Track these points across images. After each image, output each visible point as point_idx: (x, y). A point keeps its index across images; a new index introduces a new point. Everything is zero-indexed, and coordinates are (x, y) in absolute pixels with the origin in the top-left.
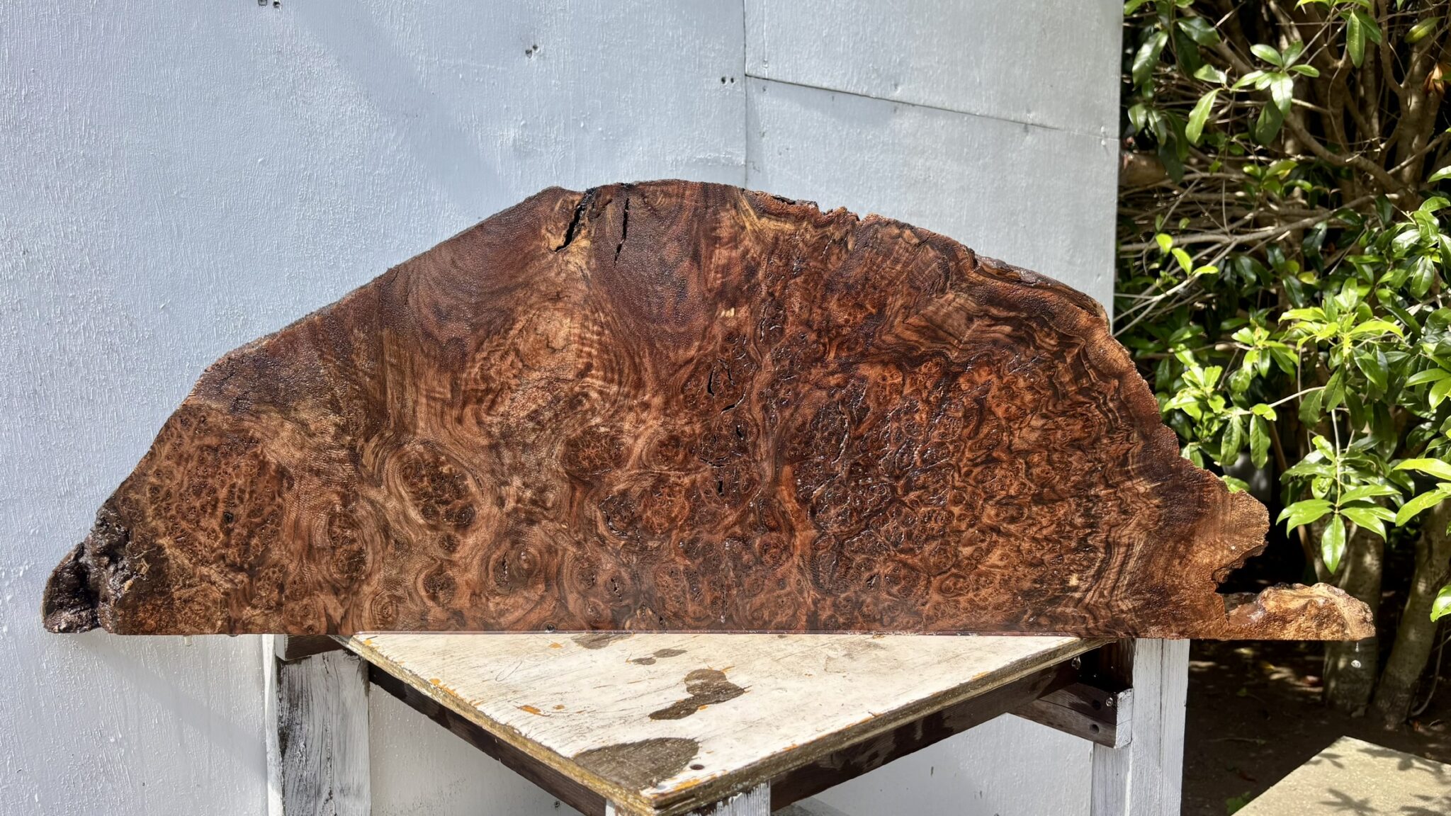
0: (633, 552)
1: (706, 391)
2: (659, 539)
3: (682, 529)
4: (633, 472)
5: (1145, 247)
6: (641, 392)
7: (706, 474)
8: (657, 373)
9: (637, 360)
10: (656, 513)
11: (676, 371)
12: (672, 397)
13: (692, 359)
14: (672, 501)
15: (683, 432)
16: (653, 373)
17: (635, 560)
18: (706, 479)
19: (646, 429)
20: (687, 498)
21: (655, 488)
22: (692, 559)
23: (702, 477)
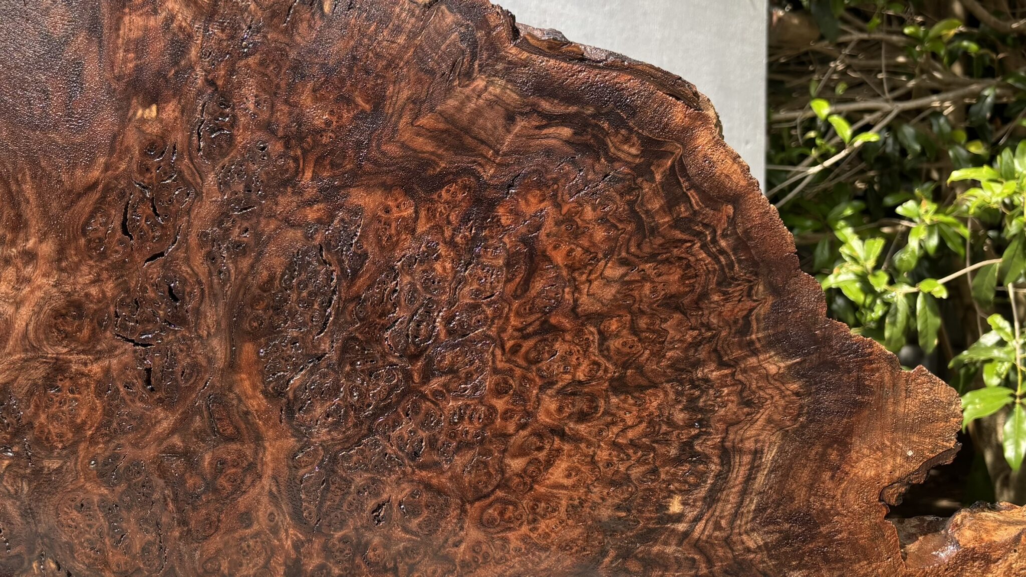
0: (23, 477)
1: (119, 234)
2: (60, 457)
3: (93, 441)
4: (16, 357)
5: (800, 115)
6: (21, 235)
7: (126, 358)
8: (44, 207)
9: (14, 188)
10: (53, 418)
11: (73, 203)
12: (69, 241)
13: (92, 187)
14: (76, 400)
15: (87, 295)
16: (38, 206)
17: (26, 488)
18: (125, 367)
19: (32, 292)
20: (99, 394)
21: (49, 382)
22: (111, 486)
23: (120, 362)
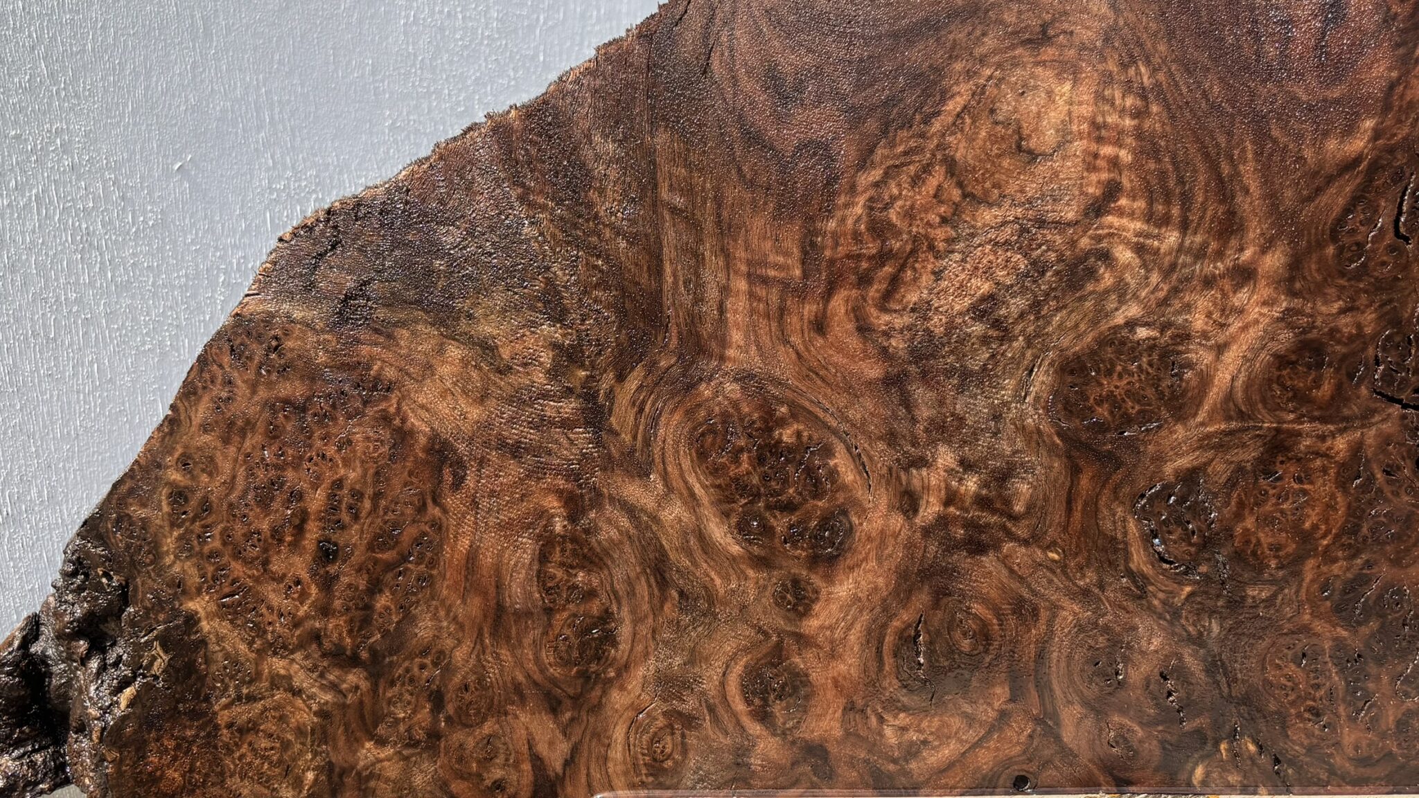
0: (1212, 612)
1: (1390, 235)
2: (1273, 582)
3: (1328, 557)
4: (1210, 429)
6: (1234, 242)
7: (1386, 427)
8: (1272, 197)
9: (1226, 169)
10: (1266, 521)
11: (1319, 191)
12: (1309, 250)
13: (1357, 160)
14: (1305, 493)
15: (1333, 332)
16: (1264, 197)
17: (1216, 628)
18: (1386, 440)
19: (1245, 328)
20: (1343, 484)
21: (1265, 467)
22: (1353, 625)
23: (1380, 434)
